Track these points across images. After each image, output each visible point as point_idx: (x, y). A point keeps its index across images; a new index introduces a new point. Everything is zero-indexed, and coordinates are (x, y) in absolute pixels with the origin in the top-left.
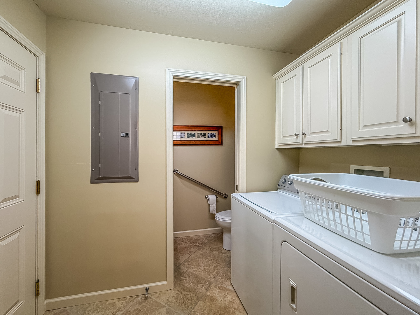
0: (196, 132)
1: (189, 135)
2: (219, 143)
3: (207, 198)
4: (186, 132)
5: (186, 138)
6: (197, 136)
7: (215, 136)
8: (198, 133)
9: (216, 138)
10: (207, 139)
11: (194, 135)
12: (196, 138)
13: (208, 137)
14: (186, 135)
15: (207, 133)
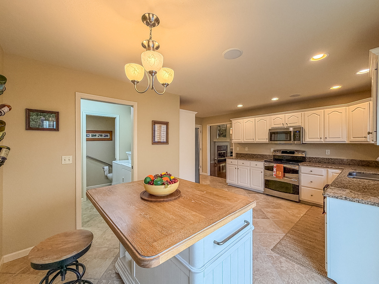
0: (97, 134)
1: (92, 136)
2: (111, 139)
3: (103, 168)
4: (91, 134)
5: (91, 137)
6: (97, 136)
7: (108, 136)
8: (98, 135)
9: (109, 137)
10: (103, 137)
11: (96, 136)
12: (97, 137)
13: (104, 136)
14: (91, 135)
15: (103, 134)
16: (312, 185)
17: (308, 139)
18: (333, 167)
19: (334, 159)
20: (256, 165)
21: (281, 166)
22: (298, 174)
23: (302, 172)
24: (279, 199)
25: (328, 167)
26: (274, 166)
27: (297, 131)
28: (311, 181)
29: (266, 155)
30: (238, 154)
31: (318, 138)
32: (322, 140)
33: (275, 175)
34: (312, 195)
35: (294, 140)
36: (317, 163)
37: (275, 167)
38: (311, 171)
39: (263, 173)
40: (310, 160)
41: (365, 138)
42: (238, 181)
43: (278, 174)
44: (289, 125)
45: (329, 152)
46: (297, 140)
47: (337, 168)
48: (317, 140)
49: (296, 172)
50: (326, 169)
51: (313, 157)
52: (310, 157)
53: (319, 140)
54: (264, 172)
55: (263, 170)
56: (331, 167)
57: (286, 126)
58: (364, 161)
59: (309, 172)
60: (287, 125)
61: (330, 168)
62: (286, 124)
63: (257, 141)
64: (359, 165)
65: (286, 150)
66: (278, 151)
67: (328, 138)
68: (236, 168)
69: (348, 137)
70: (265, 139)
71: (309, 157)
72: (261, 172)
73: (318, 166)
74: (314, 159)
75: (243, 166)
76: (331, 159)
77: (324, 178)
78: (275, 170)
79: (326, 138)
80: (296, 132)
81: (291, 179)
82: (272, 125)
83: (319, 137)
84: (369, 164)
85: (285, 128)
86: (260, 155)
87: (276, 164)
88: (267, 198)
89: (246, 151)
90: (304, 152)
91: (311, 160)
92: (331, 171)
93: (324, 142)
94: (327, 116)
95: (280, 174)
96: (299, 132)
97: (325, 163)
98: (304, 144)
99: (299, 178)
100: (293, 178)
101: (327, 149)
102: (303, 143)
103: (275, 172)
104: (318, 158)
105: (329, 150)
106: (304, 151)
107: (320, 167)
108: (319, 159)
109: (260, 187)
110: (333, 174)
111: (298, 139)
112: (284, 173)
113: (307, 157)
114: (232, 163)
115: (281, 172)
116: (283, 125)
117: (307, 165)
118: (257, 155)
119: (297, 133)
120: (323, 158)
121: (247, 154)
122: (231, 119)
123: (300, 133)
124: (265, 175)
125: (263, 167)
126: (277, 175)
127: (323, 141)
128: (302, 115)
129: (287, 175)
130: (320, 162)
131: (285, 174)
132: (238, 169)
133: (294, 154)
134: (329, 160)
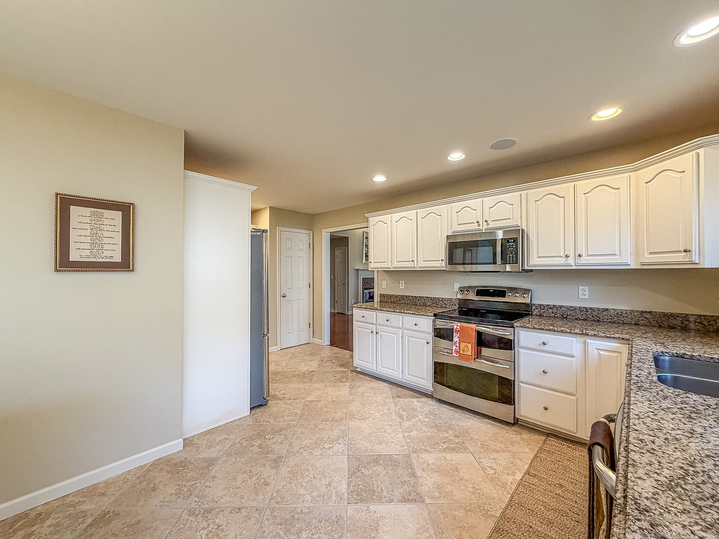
16: (546, 381)
17: (535, 259)
18: (601, 334)
19: (598, 309)
20: (416, 325)
21: (472, 329)
22: (511, 349)
23: (522, 344)
24: (468, 415)
25: (587, 335)
26: (455, 328)
27: (511, 239)
28: (544, 371)
29: (443, 300)
30: (384, 296)
31: (560, 256)
32: (571, 261)
33: (457, 352)
34: (546, 409)
35: (504, 261)
36: (559, 323)
37: (457, 331)
38: (544, 344)
39: (431, 346)
40: (543, 311)
41: (685, 254)
42: (378, 364)
43: (463, 350)
44: (492, 225)
45: (587, 293)
46: (509, 261)
47: (609, 337)
48: (557, 263)
49: (507, 345)
50: (581, 339)
51: (548, 305)
52: (542, 305)
53: (562, 261)
54: (434, 343)
55: (430, 337)
56: (595, 335)
57: (484, 227)
58: (672, 315)
59: (540, 345)
60: (488, 224)
61: (591, 336)
62: (486, 221)
63: (422, 265)
64: (660, 327)
65: (486, 287)
66: (468, 289)
67: (584, 256)
68: (372, 332)
69: (637, 253)
70: (439, 261)
71: (540, 305)
72: (427, 343)
73: (562, 331)
74: (550, 311)
75: (387, 326)
76: (591, 309)
77: (576, 362)
78: (456, 339)
79: (580, 256)
80: (508, 242)
81: (494, 362)
82: (453, 226)
83: (562, 254)
84: (687, 322)
85: (484, 231)
86: (431, 298)
87: (459, 324)
88: (436, 412)
89: (401, 289)
90: (527, 291)
91: (545, 312)
92: (594, 344)
93: (574, 268)
94: (581, 198)
95: (469, 348)
96: (514, 241)
97: (576, 319)
98: (528, 271)
99: (514, 361)
100: (500, 361)
101: (582, 285)
102: (524, 270)
103: (458, 345)
104: (561, 307)
105: (586, 288)
106: (529, 290)
107: (567, 332)
108: (563, 309)
109: (425, 379)
110: (602, 353)
111: (513, 259)
112: (478, 346)
113: (534, 305)
114: (363, 319)
115: (469, 346)
116: (479, 225)
117: (534, 328)
118: (424, 300)
119: (511, 244)
120: (571, 307)
121: (403, 297)
122: (366, 215)
123: (517, 245)
124: (435, 352)
125: (430, 330)
126: (461, 352)
127: (572, 263)
128: (521, 199)
129: (486, 351)
130: (566, 318)
131: (481, 350)
132: (377, 333)
133: (504, 296)
134: (587, 312)
